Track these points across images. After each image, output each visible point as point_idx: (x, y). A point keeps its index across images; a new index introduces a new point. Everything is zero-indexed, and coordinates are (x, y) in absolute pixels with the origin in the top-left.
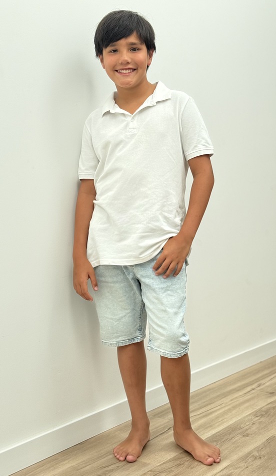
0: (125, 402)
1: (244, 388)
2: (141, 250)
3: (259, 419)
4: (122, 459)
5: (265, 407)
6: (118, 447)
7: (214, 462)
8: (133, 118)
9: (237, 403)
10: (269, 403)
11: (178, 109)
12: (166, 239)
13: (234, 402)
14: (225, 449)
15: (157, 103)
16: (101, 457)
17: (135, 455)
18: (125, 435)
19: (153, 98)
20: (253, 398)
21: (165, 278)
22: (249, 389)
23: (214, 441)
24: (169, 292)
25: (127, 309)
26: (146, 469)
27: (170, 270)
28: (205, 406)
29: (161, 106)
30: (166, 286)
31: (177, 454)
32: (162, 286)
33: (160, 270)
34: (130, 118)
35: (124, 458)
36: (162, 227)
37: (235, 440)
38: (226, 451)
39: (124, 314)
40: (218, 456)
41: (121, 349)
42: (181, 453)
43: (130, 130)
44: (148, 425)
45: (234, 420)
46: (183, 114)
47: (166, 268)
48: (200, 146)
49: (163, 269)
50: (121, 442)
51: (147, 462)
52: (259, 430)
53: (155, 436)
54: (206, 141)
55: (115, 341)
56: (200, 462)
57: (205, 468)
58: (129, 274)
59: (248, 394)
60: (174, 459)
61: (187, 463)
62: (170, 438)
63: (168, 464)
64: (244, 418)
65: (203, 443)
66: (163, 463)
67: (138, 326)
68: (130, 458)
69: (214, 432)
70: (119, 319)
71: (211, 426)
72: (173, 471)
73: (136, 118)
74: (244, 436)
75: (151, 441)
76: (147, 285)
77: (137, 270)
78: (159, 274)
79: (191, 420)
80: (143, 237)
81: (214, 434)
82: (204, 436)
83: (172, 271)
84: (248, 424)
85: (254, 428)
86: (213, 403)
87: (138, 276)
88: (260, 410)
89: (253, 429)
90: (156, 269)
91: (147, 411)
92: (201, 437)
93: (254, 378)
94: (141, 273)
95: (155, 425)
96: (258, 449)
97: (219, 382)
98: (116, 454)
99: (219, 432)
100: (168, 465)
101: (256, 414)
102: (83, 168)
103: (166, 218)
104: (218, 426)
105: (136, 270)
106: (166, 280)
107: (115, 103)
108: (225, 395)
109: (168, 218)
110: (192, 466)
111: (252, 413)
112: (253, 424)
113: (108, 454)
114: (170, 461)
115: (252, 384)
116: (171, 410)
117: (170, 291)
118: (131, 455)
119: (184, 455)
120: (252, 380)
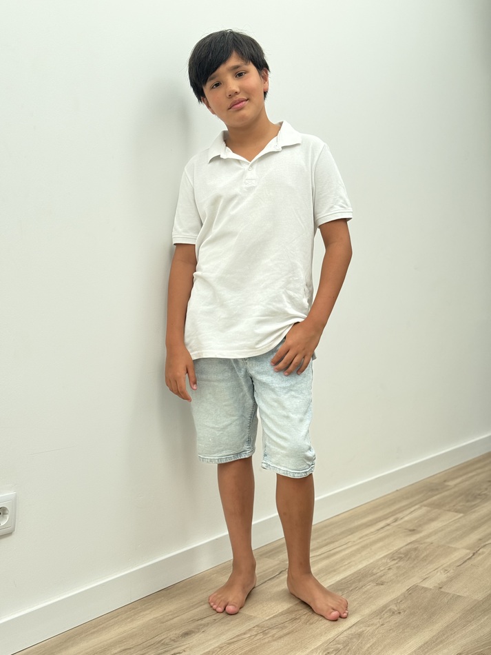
0: (225, 536)
1: (377, 522)
2: (258, 339)
3: (397, 563)
4: (220, 609)
5: (404, 548)
6: (215, 594)
7: (340, 617)
8: (251, 166)
9: (368, 541)
10: (410, 543)
11: (310, 158)
12: (290, 325)
13: (364, 541)
14: (353, 600)
15: (283, 148)
16: (193, 606)
17: (237, 605)
18: (225, 579)
19: (277, 141)
20: (387, 537)
21: (287, 376)
22: (382, 524)
23: (338, 590)
24: (293, 393)
25: (233, 416)
26: (251, 624)
27: (294, 365)
28: (326, 545)
29: (287, 152)
30: (289, 385)
31: (291, 605)
32: (284, 385)
33: (281, 364)
34: (248, 166)
35: (223, 609)
36: (286, 309)
37: (366, 589)
38: (355, 603)
39: (229, 422)
40: (345, 609)
41: (222, 467)
42: (296, 604)
43: (247, 181)
44: (253, 566)
45: (365, 564)
46: (317, 164)
47: (288, 363)
48: (337, 208)
49: (285, 363)
50: (218, 588)
51: (252, 614)
52: (397, 577)
53: (262, 581)
54: (345, 201)
55: (216, 456)
56: (322, 616)
57: (328, 623)
58: (240, 370)
59: (382, 531)
60: (288, 612)
61: (304, 618)
62: (282, 584)
63: (280, 617)
64: (378, 560)
65: (325, 592)
66: (274, 617)
67: (246, 437)
68: (230, 608)
69: (338, 578)
70: (224, 428)
71: (335, 571)
72: (286, 627)
73: (255, 166)
74: (378, 584)
75: (257, 588)
76: (264, 384)
77: (251, 365)
78: (279, 370)
79: (311, 561)
80: (260, 322)
81: (339, 581)
82: (327, 583)
83: (296, 366)
84: (382, 569)
85: (391, 574)
86: (337, 541)
87: (252, 372)
88: (397, 552)
89: (389, 575)
90: (276, 363)
91: (253, 549)
92: (322, 584)
93: (388, 510)
94: (257, 368)
95: (262, 567)
96: (397, 601)
97: (343, 515)
98: (212, 604)
99: (345, 578)
100: (280, 619)
101: (392, 557)
102: (180, 230)
103: (290, 298)
104: (345, 570)
105: (249, 365)
106: (289, 378)
107: (227, 146)
108: (352, 531)
109: (294, 298)
110: (311, 621)
111: (387, 555)
112: (389, 569)
113: (202, 603)
114: (282, 614)
115: (386, 519)
116: (285, 547)
117: (294, 391)
118: (233, 605)
119: (300, 607)
120: (385, 513)
